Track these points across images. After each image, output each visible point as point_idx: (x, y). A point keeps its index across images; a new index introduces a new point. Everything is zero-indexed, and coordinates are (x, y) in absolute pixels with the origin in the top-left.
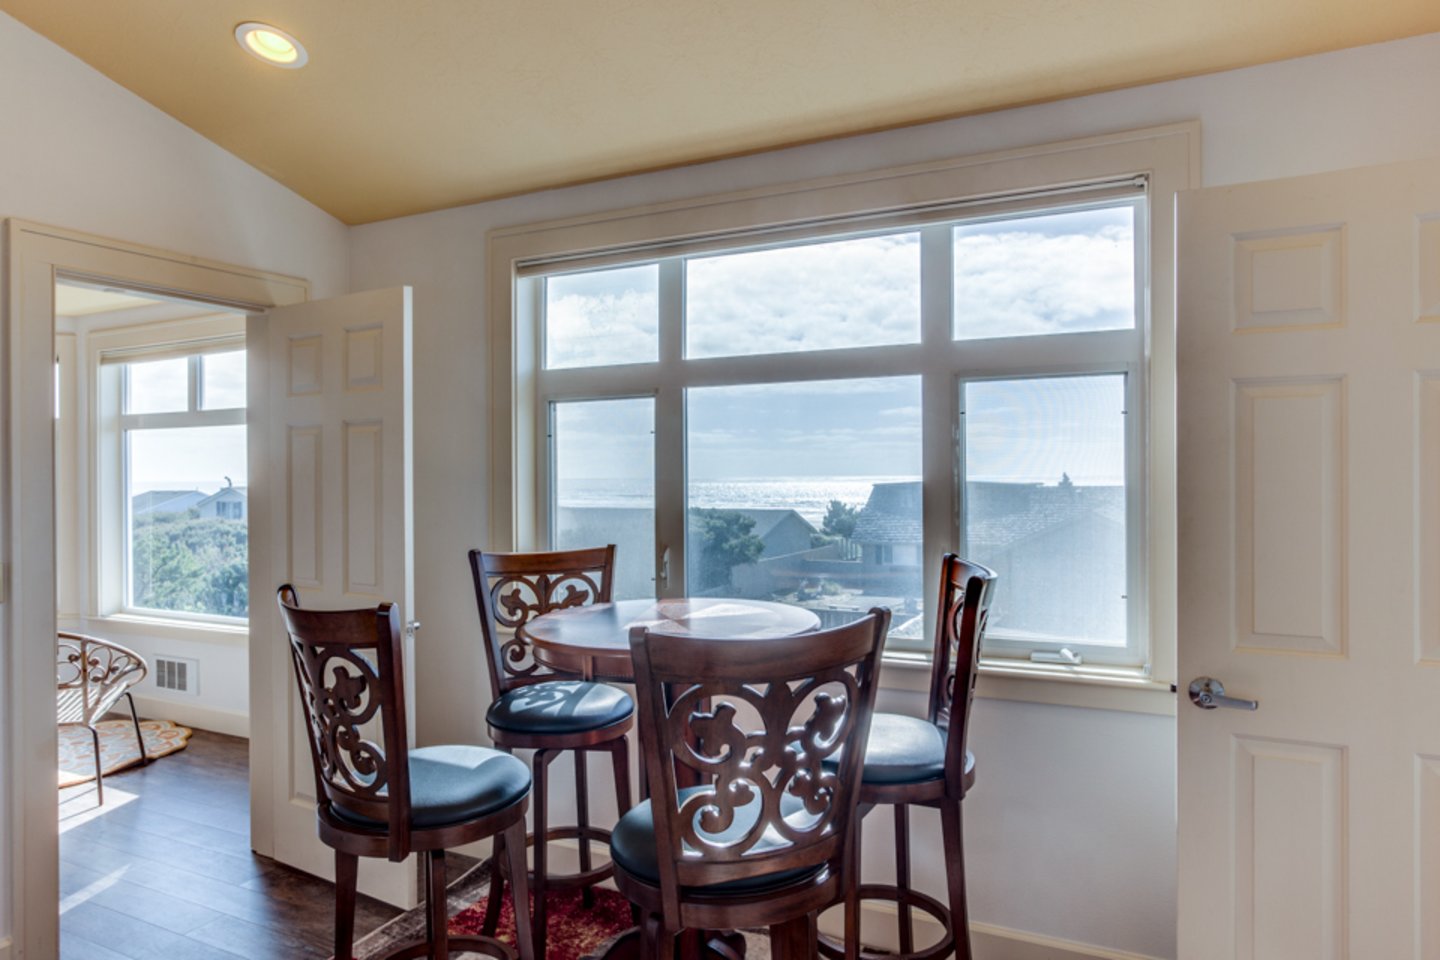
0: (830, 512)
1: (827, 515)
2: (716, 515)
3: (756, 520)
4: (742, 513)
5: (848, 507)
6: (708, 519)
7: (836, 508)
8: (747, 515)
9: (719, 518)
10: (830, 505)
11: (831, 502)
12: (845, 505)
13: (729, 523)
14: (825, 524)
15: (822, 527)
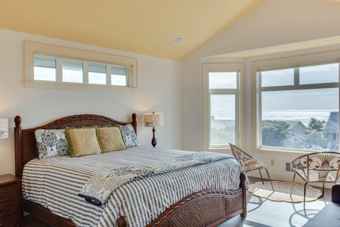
0: (311, 122)
1: (310, 123)
2: (277, 122)
3: (290, 124)
4: (286, 122)
5: (318, 120)
6: (274, 124)
7: (313, 121)
8: (287, 123)
9: (278, 123)
10: (311, 119)
11: (311, 118)
12: (317, 120)
13: (282, 125)
14: (309, 126)
15: (308, 127)
